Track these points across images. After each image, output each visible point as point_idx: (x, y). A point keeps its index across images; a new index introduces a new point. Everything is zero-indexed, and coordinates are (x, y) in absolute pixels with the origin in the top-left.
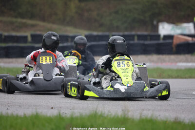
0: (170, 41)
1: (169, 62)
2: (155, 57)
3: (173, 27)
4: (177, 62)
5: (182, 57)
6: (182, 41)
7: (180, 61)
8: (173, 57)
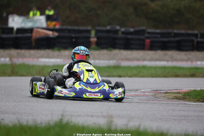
0: (29, 35)
1: (30, 57)
2: (14, 52)
3: (24, 20)
4: (38, 58)
5: (42, 52)
6: (42, 35)
7: (42, 57)
8: (32, 52)
